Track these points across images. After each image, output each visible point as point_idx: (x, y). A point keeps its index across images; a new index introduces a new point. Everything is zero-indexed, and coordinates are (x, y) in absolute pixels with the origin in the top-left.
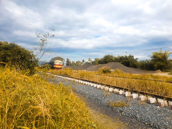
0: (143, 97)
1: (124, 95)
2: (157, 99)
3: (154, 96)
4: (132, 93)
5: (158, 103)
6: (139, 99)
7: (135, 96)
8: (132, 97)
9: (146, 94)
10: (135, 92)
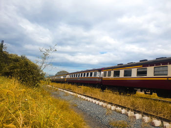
0: (147, 119)
1: (127, 115)
2: (162, 122)
3: (159, 118)
4: (135, 113)
5: (163, 126)
6: (142, 120)
7: (138, 116)
8: (135, 117)
9: (151, 116)
10: (139, 112)
